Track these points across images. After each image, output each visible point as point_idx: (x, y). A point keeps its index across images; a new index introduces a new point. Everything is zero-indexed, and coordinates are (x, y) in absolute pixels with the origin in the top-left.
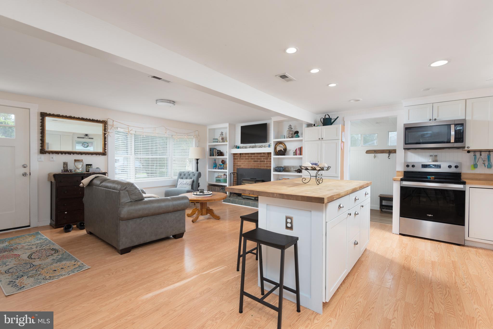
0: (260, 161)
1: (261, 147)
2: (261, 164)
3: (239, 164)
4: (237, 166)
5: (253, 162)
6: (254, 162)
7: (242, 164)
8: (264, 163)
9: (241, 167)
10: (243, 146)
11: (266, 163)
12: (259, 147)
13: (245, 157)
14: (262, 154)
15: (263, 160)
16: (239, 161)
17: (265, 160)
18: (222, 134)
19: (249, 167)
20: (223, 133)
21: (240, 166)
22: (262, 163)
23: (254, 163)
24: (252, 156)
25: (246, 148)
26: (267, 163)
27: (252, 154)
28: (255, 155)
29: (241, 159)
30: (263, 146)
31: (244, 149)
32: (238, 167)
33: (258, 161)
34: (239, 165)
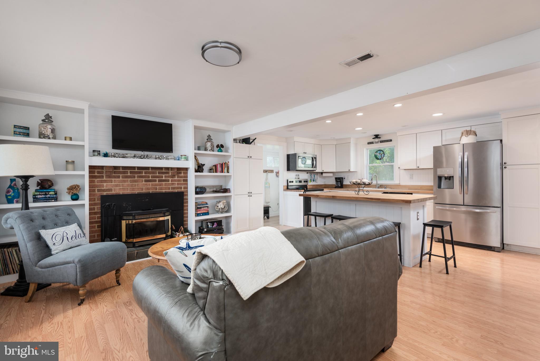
0: (160, 181)
1: (161, 158)
2: (160, 185)
3: (106, 186)
4: (99, 190)
5: (144, 183)
6: (147, 182)
7: (117, 186)
8: (168, 183)
9: (113, 192)
10: (117, 154)
11: (171, 183)
12: (156, 159)
13: (124, 173)
14: (164, 169)
15: (166, 179)
16: (105, 181)
17: (169, 179)
18: (48, 119)
19: (134, 191)
20: (51, 117)
21: (109, 191)
22: (164, 183)
23: (146, 184)
24: (140, 173)
25: (123, 157)
26: (173, 183)
27: (139, 168)
28: (149, 170)
29: (112, 178)
30: (164, 156)
31: (118, 158)
32: (105, 193)
33: (155, 181)
34: (105, 188)
